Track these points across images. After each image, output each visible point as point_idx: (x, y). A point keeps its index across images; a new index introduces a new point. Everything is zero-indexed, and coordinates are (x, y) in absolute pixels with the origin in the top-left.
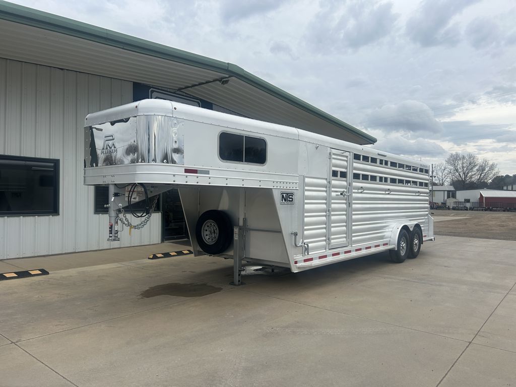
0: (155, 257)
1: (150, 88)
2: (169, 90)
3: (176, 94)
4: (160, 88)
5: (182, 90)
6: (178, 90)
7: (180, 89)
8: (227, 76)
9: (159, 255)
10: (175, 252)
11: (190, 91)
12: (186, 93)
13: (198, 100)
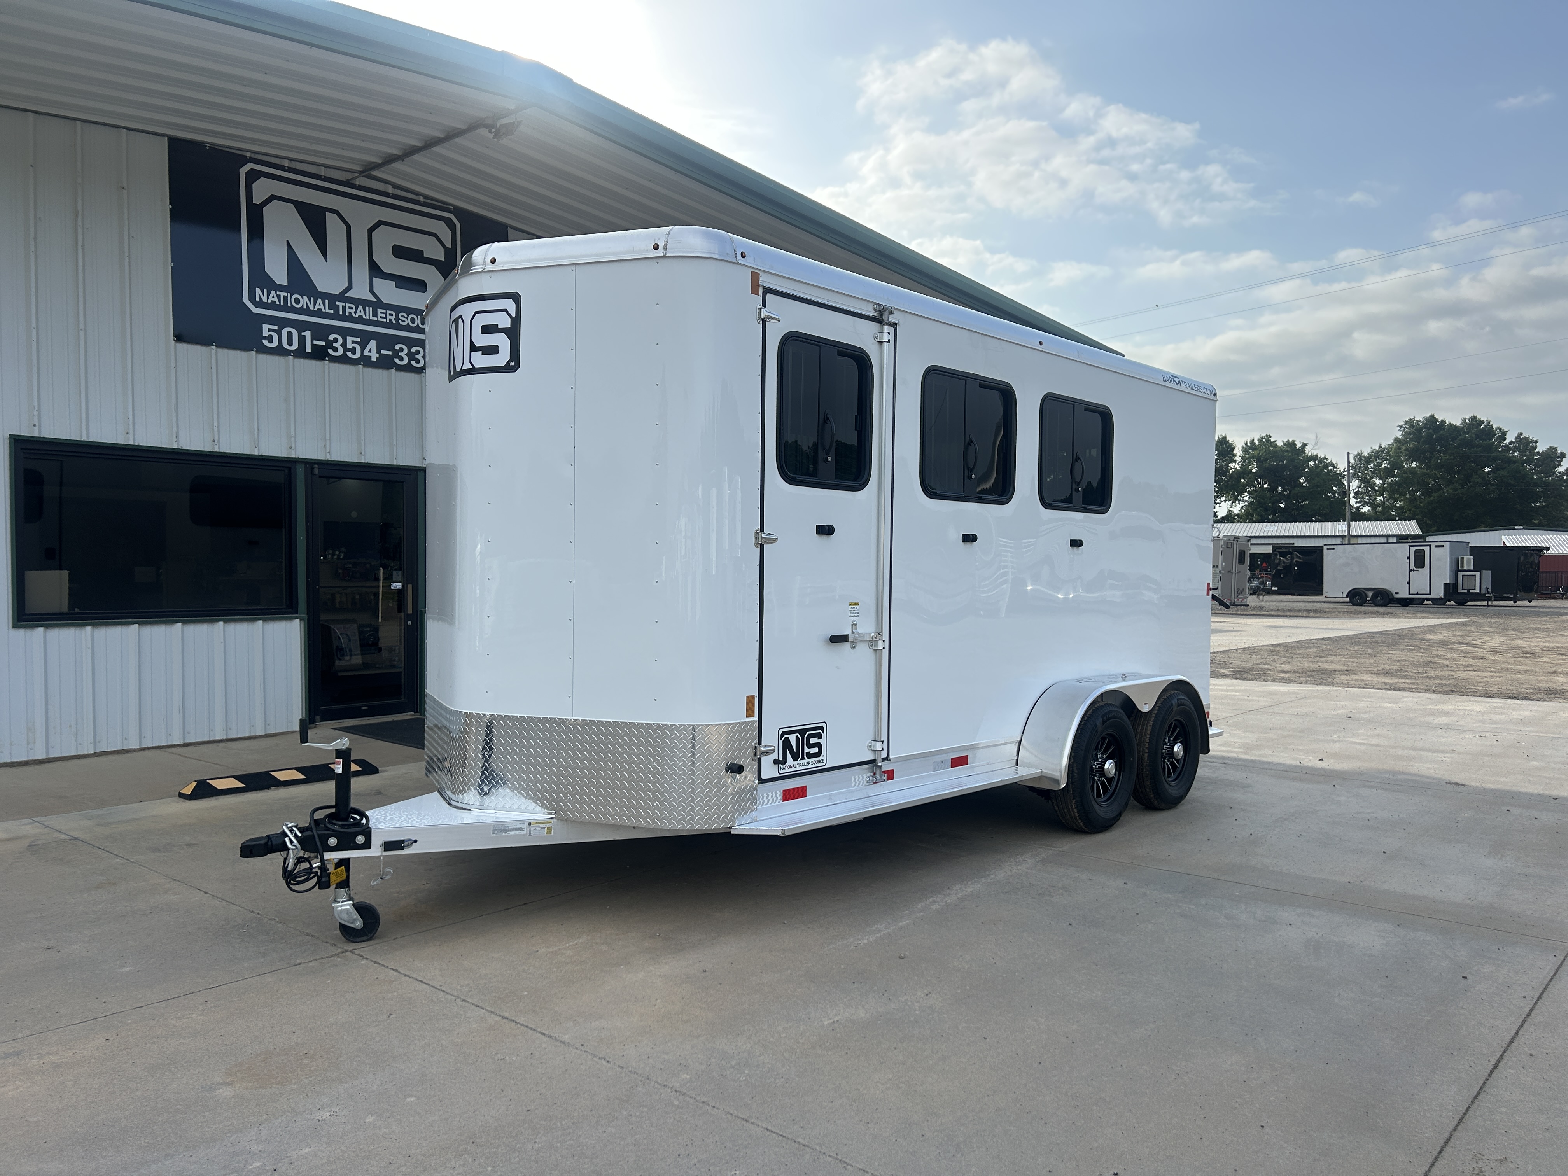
0: (202, 791)
1: (245, 160)
4: (286, 163)
6: (361, 173)
9: (222, 784)
10: (300, 770)
13: (448, 211)
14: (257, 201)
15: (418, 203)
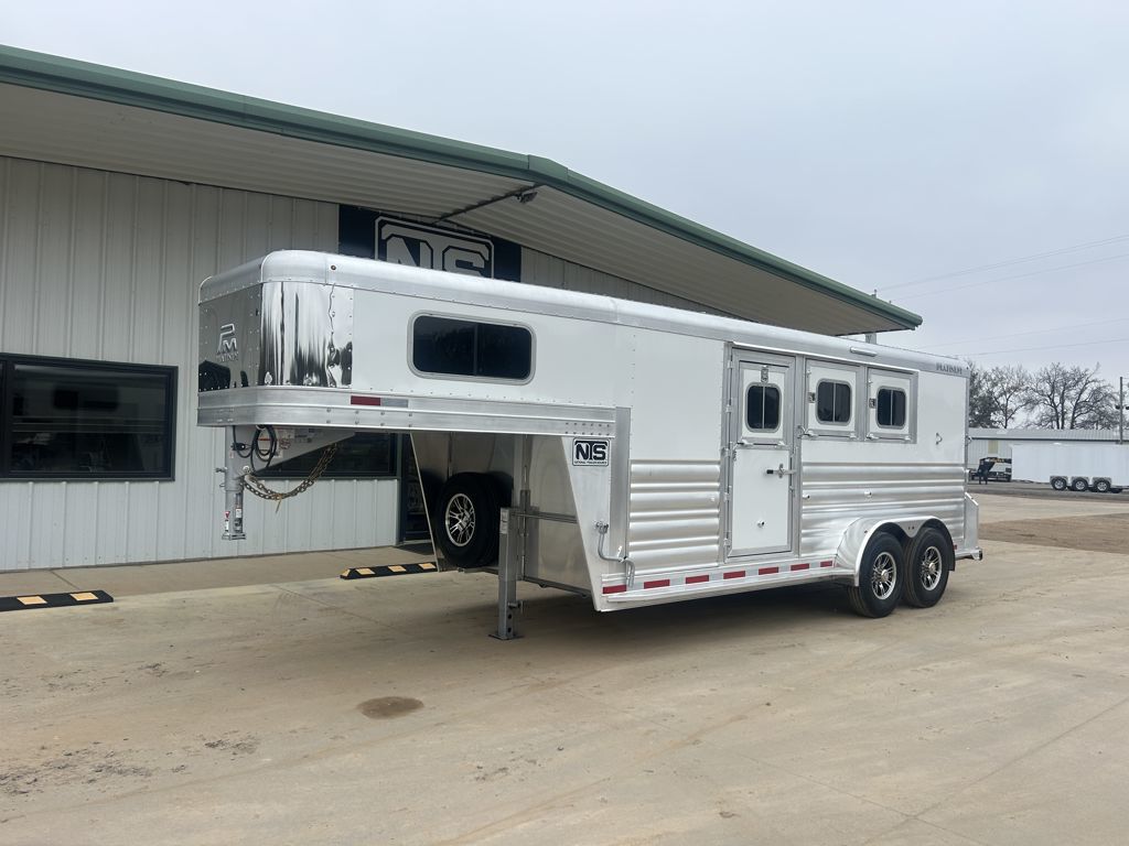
0: (354, 575)
1: (378, 215)
2: (419, 219)
3: (436, 227)
4: (400, 216)
5: (449, 219)
6: (441, 219)
7: (444, 217)
8: (531, 184)
9: (362, 572)
10: (403, 566)
11: (466, 219)
12: (458, 225)
13: (487, 238)
14: (384, 238)
15: (470, 234)
